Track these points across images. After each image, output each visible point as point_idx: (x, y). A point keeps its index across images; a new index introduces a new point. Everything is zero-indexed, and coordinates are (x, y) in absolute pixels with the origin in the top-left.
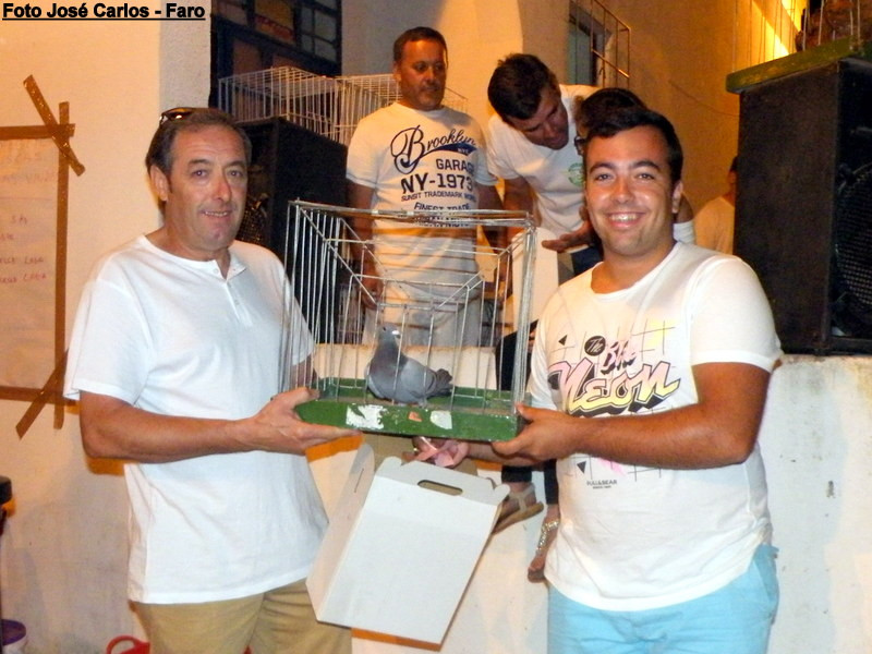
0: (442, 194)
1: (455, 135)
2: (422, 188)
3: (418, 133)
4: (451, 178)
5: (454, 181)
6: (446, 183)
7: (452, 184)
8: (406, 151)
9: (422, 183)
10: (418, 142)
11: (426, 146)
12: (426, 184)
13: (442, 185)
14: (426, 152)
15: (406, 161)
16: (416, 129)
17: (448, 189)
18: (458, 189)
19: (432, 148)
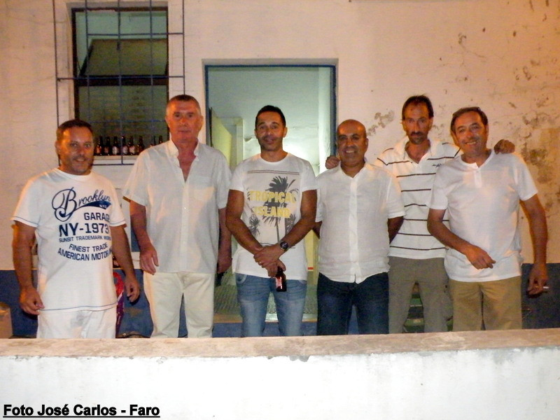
0: (88, 238)
1: (98, 194)
2: (74, 234)
3: (72, 194)
4: (95, 226)
5: (97, 228)
6: (91, 229)
7: (96, 230)
8: (64, 206)
9: (74, 230)
10: (72, 200)
11: (78, 203)
12: (78, 231)
13: (88, 232)
14: (78, 207)
15: (63, 212)
16: (71, 190)
17: (92, 234)
18: (100, 234)
19: (82, 204)
